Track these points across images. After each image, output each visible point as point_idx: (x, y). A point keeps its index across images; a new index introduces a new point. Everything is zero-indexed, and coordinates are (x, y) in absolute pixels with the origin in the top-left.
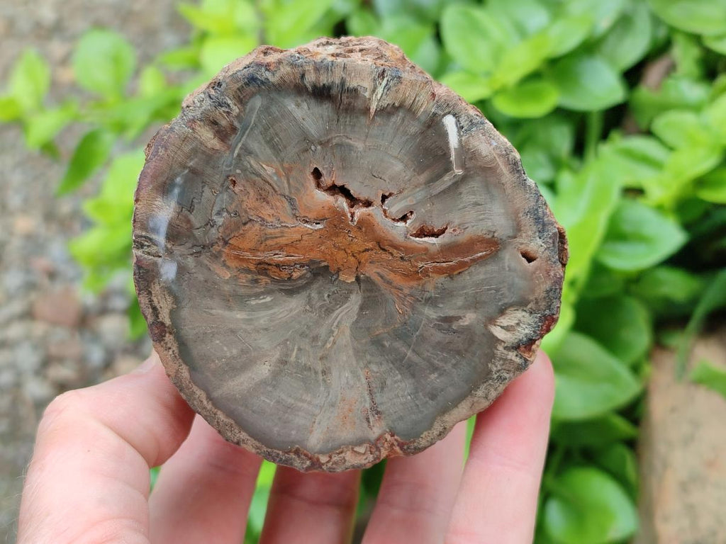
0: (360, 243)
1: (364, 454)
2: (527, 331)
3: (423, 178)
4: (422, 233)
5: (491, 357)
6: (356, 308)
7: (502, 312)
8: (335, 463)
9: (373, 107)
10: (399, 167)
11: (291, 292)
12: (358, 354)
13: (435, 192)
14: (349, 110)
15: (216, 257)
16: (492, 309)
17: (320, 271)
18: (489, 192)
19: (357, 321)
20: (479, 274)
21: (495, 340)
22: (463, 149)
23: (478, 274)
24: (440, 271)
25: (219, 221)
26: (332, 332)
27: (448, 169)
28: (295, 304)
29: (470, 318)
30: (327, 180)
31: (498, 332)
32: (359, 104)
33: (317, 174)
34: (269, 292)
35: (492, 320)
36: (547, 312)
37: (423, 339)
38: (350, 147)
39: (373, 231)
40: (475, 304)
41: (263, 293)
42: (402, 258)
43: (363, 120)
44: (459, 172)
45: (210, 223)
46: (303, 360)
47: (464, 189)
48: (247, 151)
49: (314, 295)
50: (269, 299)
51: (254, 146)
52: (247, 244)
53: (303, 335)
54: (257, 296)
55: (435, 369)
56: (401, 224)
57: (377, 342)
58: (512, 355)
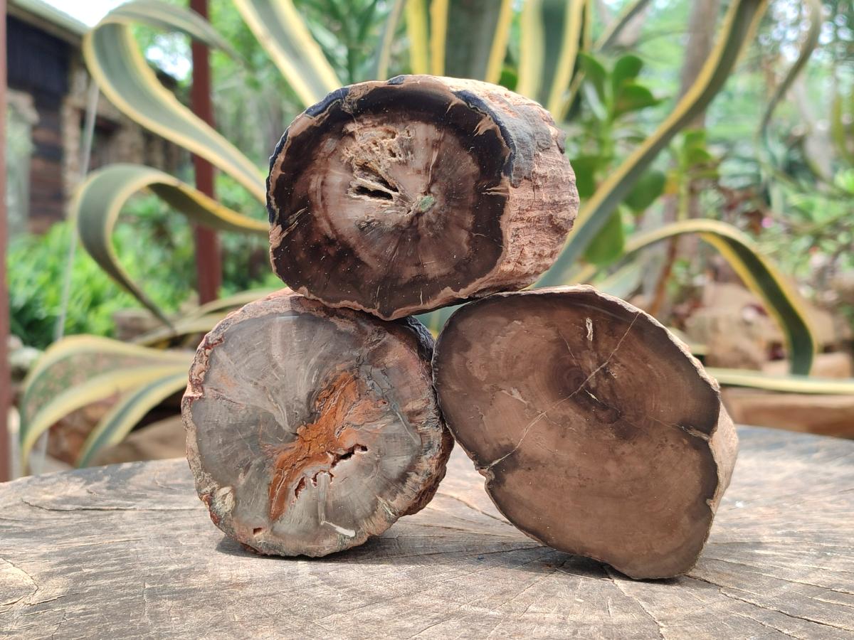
0: (316, 449)
1: (198, 375)
2: (217, 505)
3: (330, 502)
4: (302, 483)
5: (214, 478)
6: (282, 424)
7: (235, 499)
8: (202, 356)
9: (381, 500)
10: (343, 494)
11: (310, 395)
12: (255, 409)
13: (319, 504)
14: (387, 487)
15: (351, 369)
16: (240, 494)
17: (311, 417)
18: (304, 531)
19: (274, 419)
20: (263, 501)
21: (222, 485)
22: (334, 532)
23: (263, 499)
24: (276, 481)
25: (369, 383)
26: (276, 403)
27: (327, 518)
28: (303, 394)
29: (242, 480)
30: (357, 452)
31: (226, 490)
32: (387, 493)
33: (364, 449)
34: (316, 383)
35: (234, 491)
36: (222, 522)
37: (245, 448)
38: (367, 475)
39: (317, 459)
40: (248, 487)
41: (318, 380)
42: (294, 465)
43: (378, 490)
44: (322, 523)
45: (370, 377)
46: (269, 377)
47: (312, 521)
48: (397, 421)
49: (301, 406)
50: (313, 381)
51: (396, 427)
52: (349, 388)
53: (283, 386)
54: (318, 376)
55: (224, 444)
56: (313, 476)
57: (257, 423)
58: (208, 489)
